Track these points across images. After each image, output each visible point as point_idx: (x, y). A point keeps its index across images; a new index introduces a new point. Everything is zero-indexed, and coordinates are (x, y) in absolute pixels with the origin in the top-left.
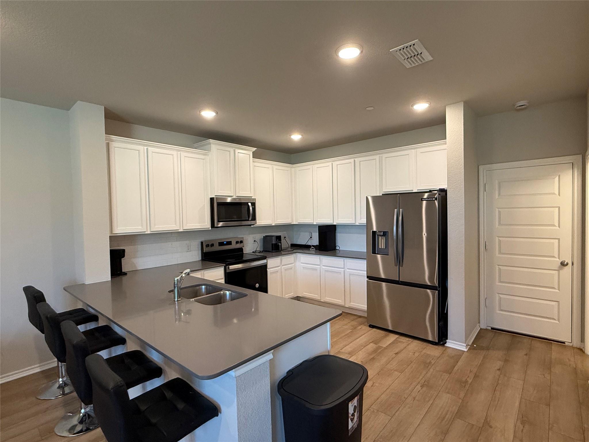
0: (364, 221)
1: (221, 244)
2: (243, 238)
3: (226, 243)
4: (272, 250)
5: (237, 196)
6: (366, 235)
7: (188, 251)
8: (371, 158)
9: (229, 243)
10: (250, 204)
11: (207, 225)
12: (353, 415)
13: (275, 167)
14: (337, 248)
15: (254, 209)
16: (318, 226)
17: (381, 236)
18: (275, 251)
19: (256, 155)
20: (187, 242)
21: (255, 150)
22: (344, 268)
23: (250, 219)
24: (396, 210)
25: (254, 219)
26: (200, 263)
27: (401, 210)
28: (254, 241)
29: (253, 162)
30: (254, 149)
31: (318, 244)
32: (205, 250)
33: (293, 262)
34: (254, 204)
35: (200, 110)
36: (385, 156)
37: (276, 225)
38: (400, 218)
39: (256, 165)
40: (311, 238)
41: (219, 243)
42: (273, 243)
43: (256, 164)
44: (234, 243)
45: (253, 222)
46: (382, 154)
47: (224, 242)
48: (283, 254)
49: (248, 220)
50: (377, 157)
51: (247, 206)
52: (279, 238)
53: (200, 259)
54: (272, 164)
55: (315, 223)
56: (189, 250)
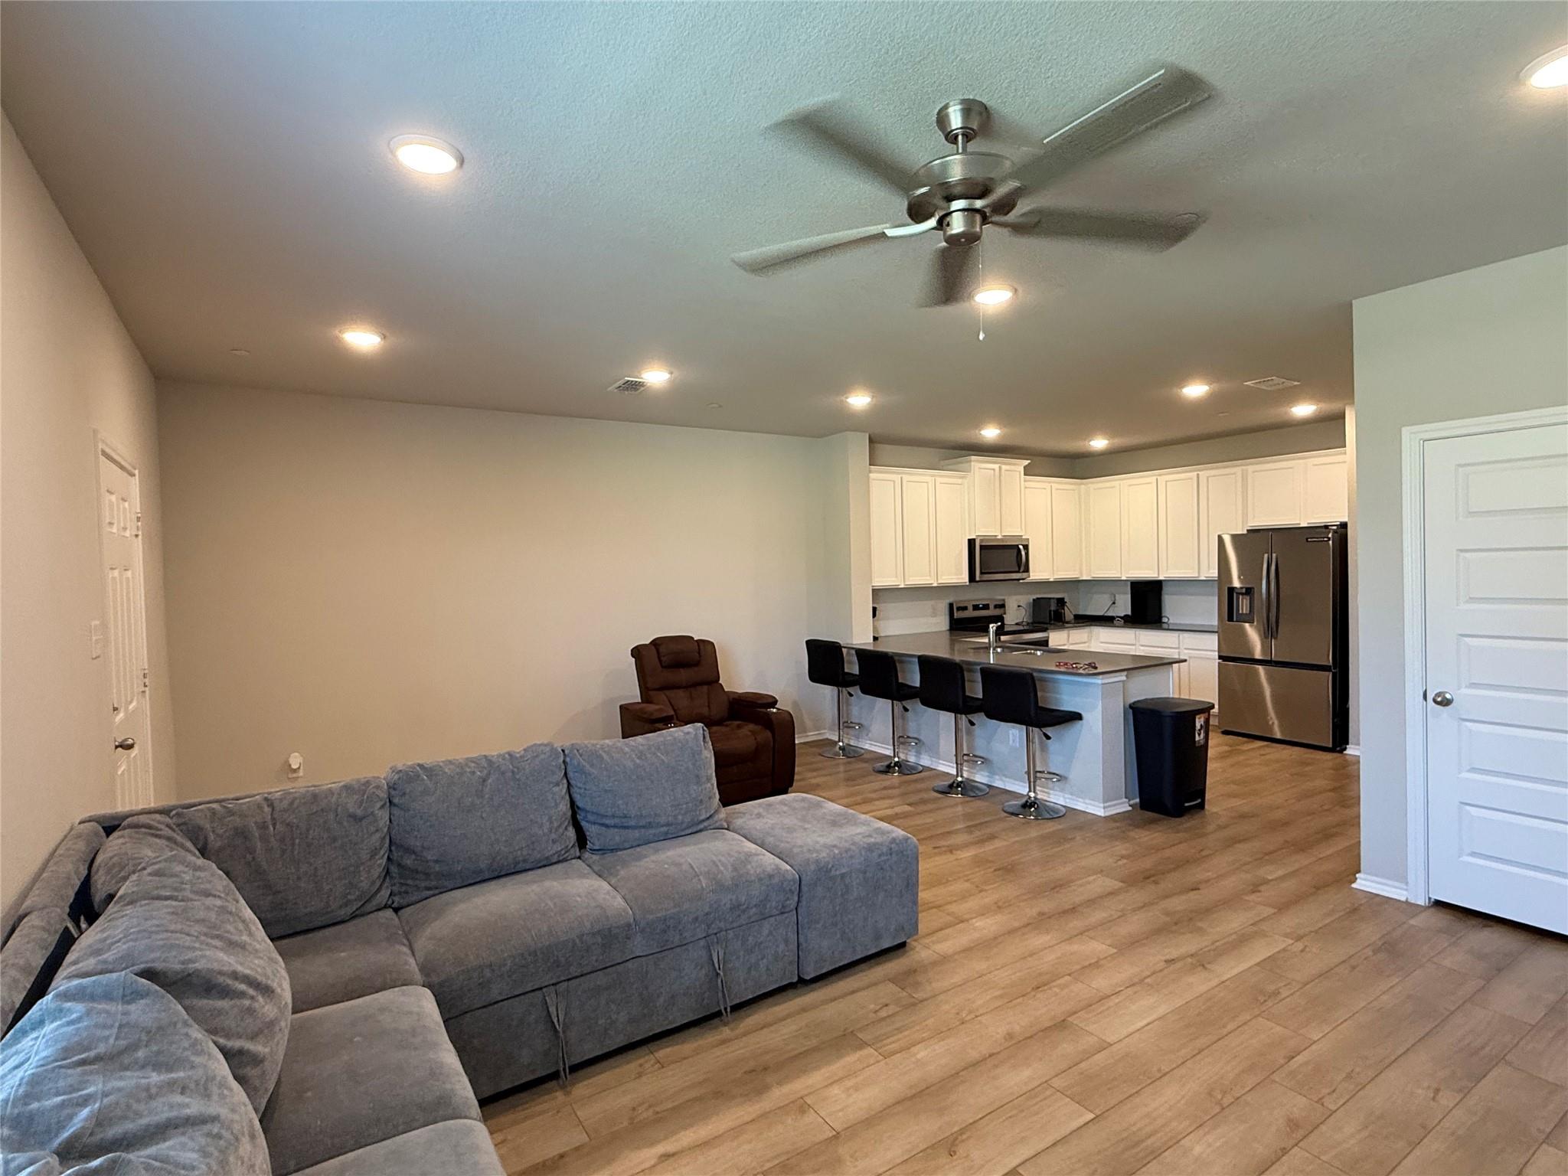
0: (1214, 573)
1: (976, 608)
2: (1004, 600)
3: (983, 607)
4: (1050, 620)
5: (1003, 536)
6: (1217, 598)
8: (1227, 471)
9: (986, 607)
10: (1021, 547)
11: (965, 578)
12: (1200, 730)
13: (1055, 486)
14: (1165, 620)
15: (1027, 554)
16: (1129, 583)
17: (1242, 594)
19: (1028, 471)
20: (932, 602)
21: (1027, 463)
22: (1179, 648)
23: (1022, 570)
24: (1266, 556)
25: (1027, 570)
26: (948, 633)
27: (1274, 555)
28: (1019, 606)
29: (1025, 481)
31: (1129, 613)
32: (956, 615)
33: (1086, 639)
34: (1026, 547)
36: (1251, 468)
37: (1055, 580)
38: (1273, 567)
39: (1029, 486)
40: (1114, 603)
41: (974, 606)
42: (1052, 609)
43: (1028, 484)
44: (992, 607)
45: (1025, 575)
46: (1248, 465)
47: (979, 605)
49: (1018, 572)
50: (1238, 470)
51: (1016, 551)
52: (1061, 602)
53: (948, 628)
54: (1050, 482)
55: (1124, 578)
56: (934, 614)
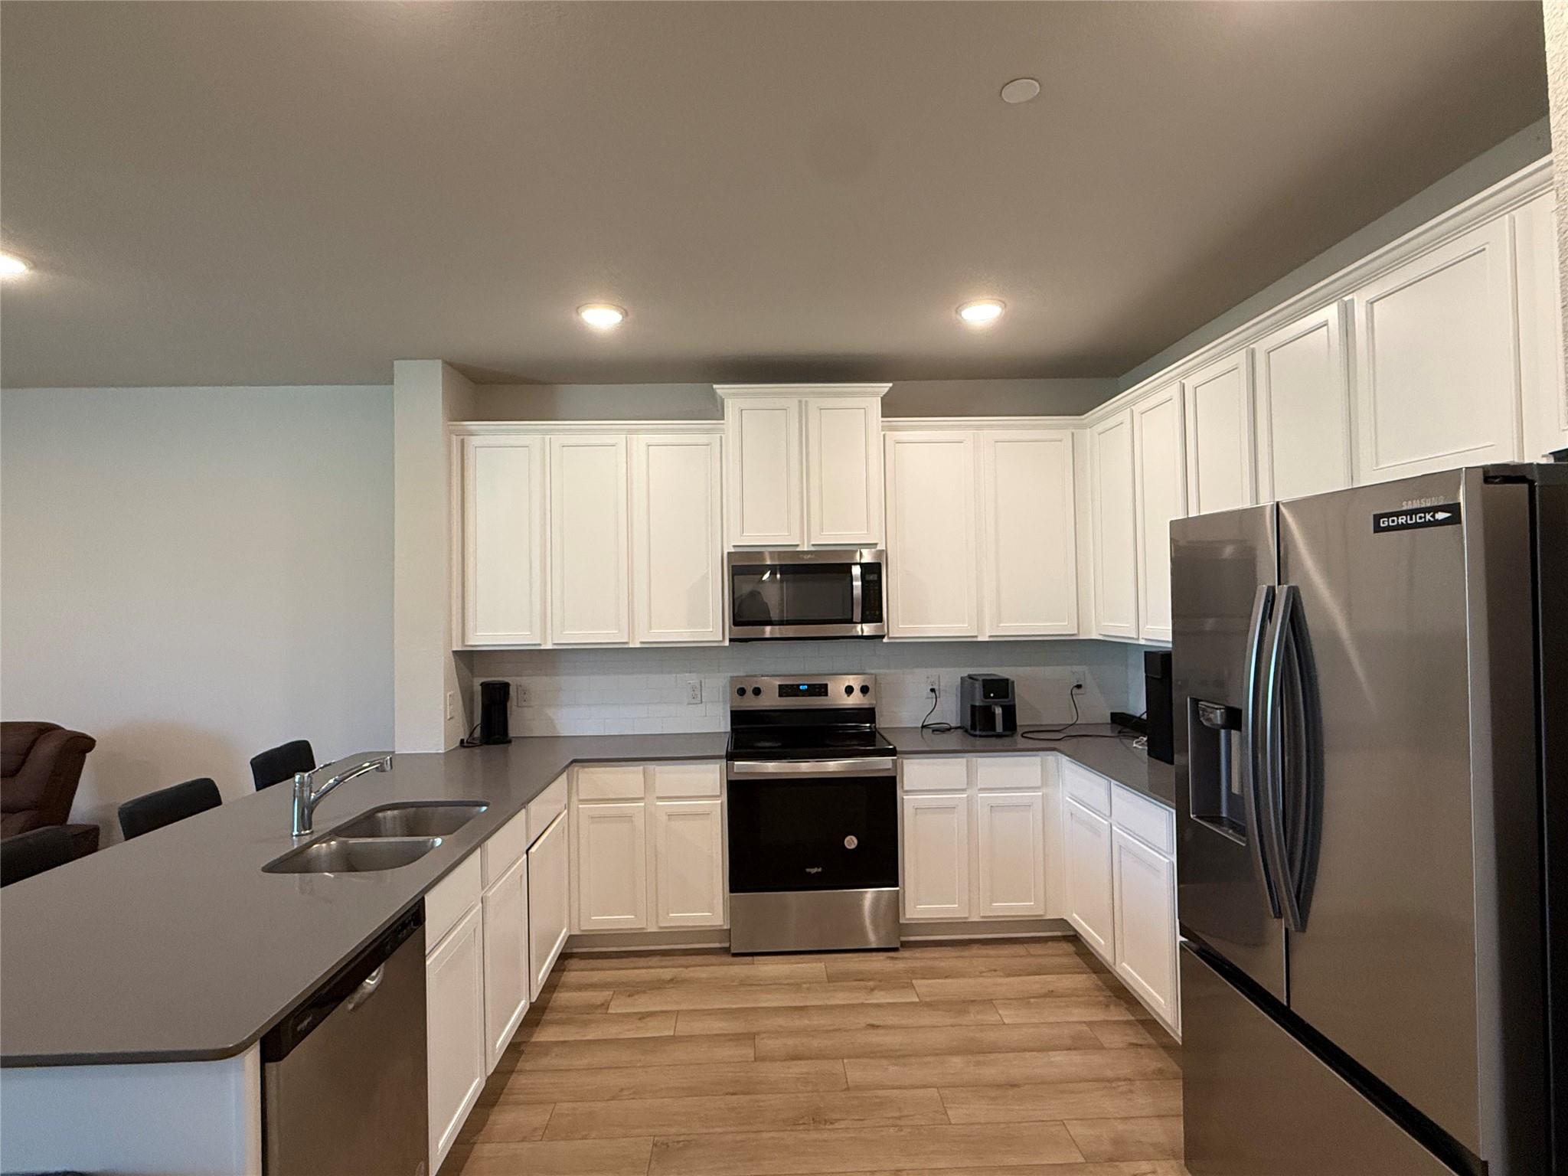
1: (789, 690)
3: (806, 690)
4: (973, 727)
5: (813, 545)
7: (694, 701)
8: (1311, 320)
9: (820, 690)
10: (854, 569)
11: (713, 631)
13: (992, 435)
16: (1144, 652)
18: (984, 733)
19: (891, 408)
20: (693, 679)
21: (887, 390)
23: (855, 617)
25: (880, 616)
28: (933, 690)
29: (885, 429)
30: (885, 387)
33: (1038, 782)
35: (577, 305)
36: (1364, 294)
37: (991, 639)
39: (905, 439)
41: (782, 686)
42: (977, 704)
43: (892, 436)
44: (833, 691)
45: (879, 629)
47: (799, 685)
48: (1019, 746)
49: (851, 621)
50: (1334, 309)
52: (1006, 687)
53: (731, 728)
54: (975, 427)
56: (696, 697)
